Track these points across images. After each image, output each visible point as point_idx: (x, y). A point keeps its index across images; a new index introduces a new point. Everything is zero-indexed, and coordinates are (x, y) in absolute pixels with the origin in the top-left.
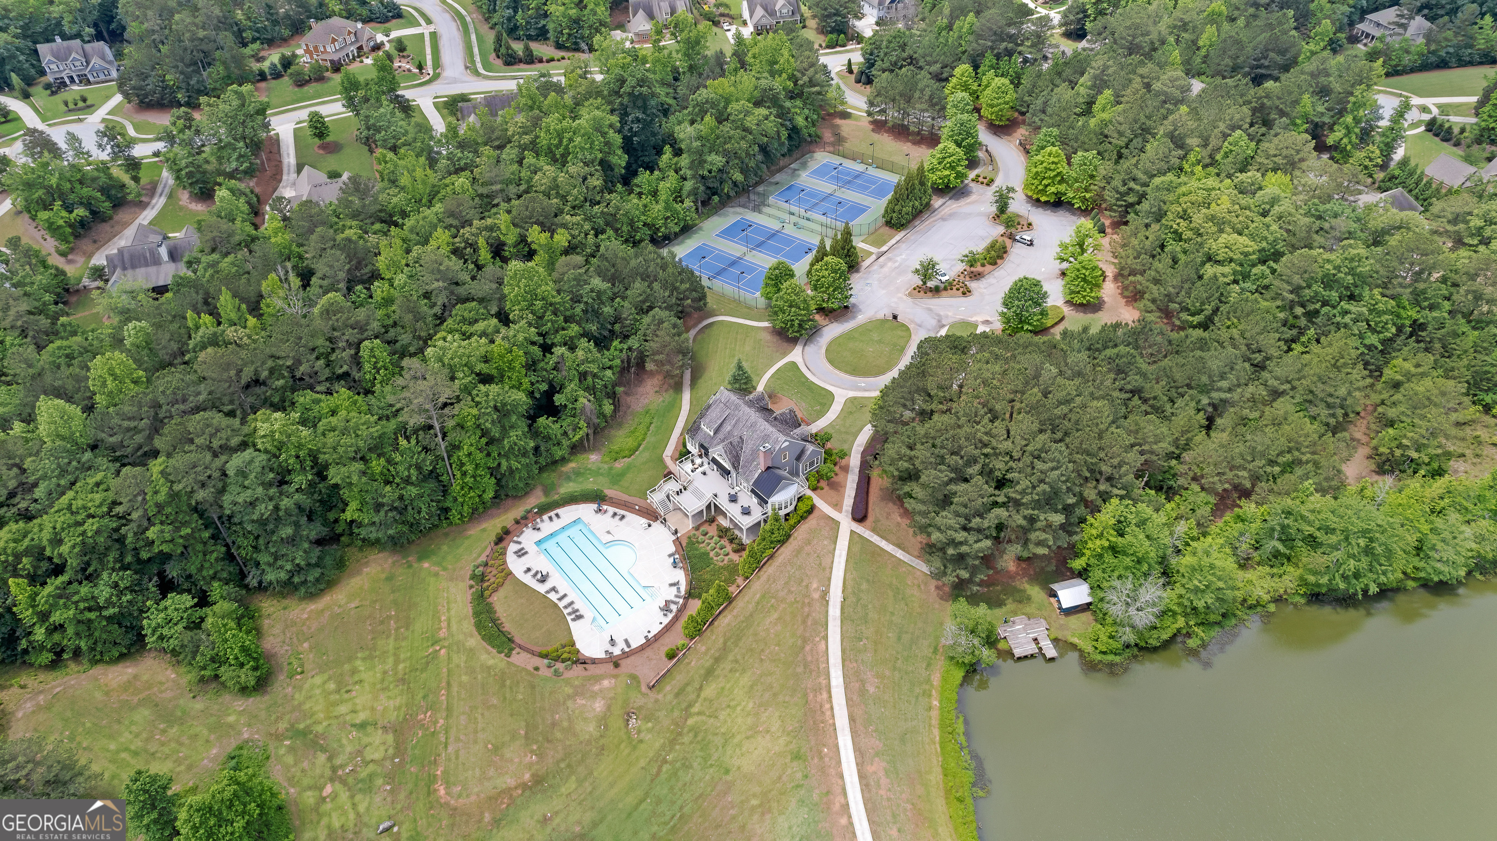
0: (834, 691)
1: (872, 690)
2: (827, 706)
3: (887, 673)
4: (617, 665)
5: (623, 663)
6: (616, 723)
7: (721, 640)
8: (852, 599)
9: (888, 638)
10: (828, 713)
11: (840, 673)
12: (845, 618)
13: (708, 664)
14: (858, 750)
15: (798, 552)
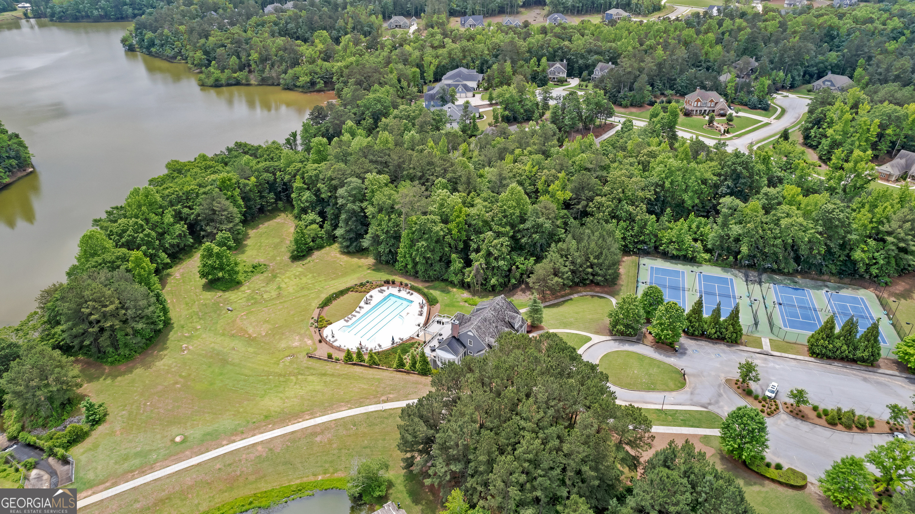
0: (312, 420)
1: (318, 439)
2: (300, 420)
3: (335, 446)
4: (320, 341)
5: (323, 343)
6: (287, 353)
7: (345, 372)
8: (385, 414)
9: (363, 441)
10: (296, 421)
11: (325, 420)
12: (368, 415)
13: (328, 372)
14: (272, 439)
15: (417, 383)
